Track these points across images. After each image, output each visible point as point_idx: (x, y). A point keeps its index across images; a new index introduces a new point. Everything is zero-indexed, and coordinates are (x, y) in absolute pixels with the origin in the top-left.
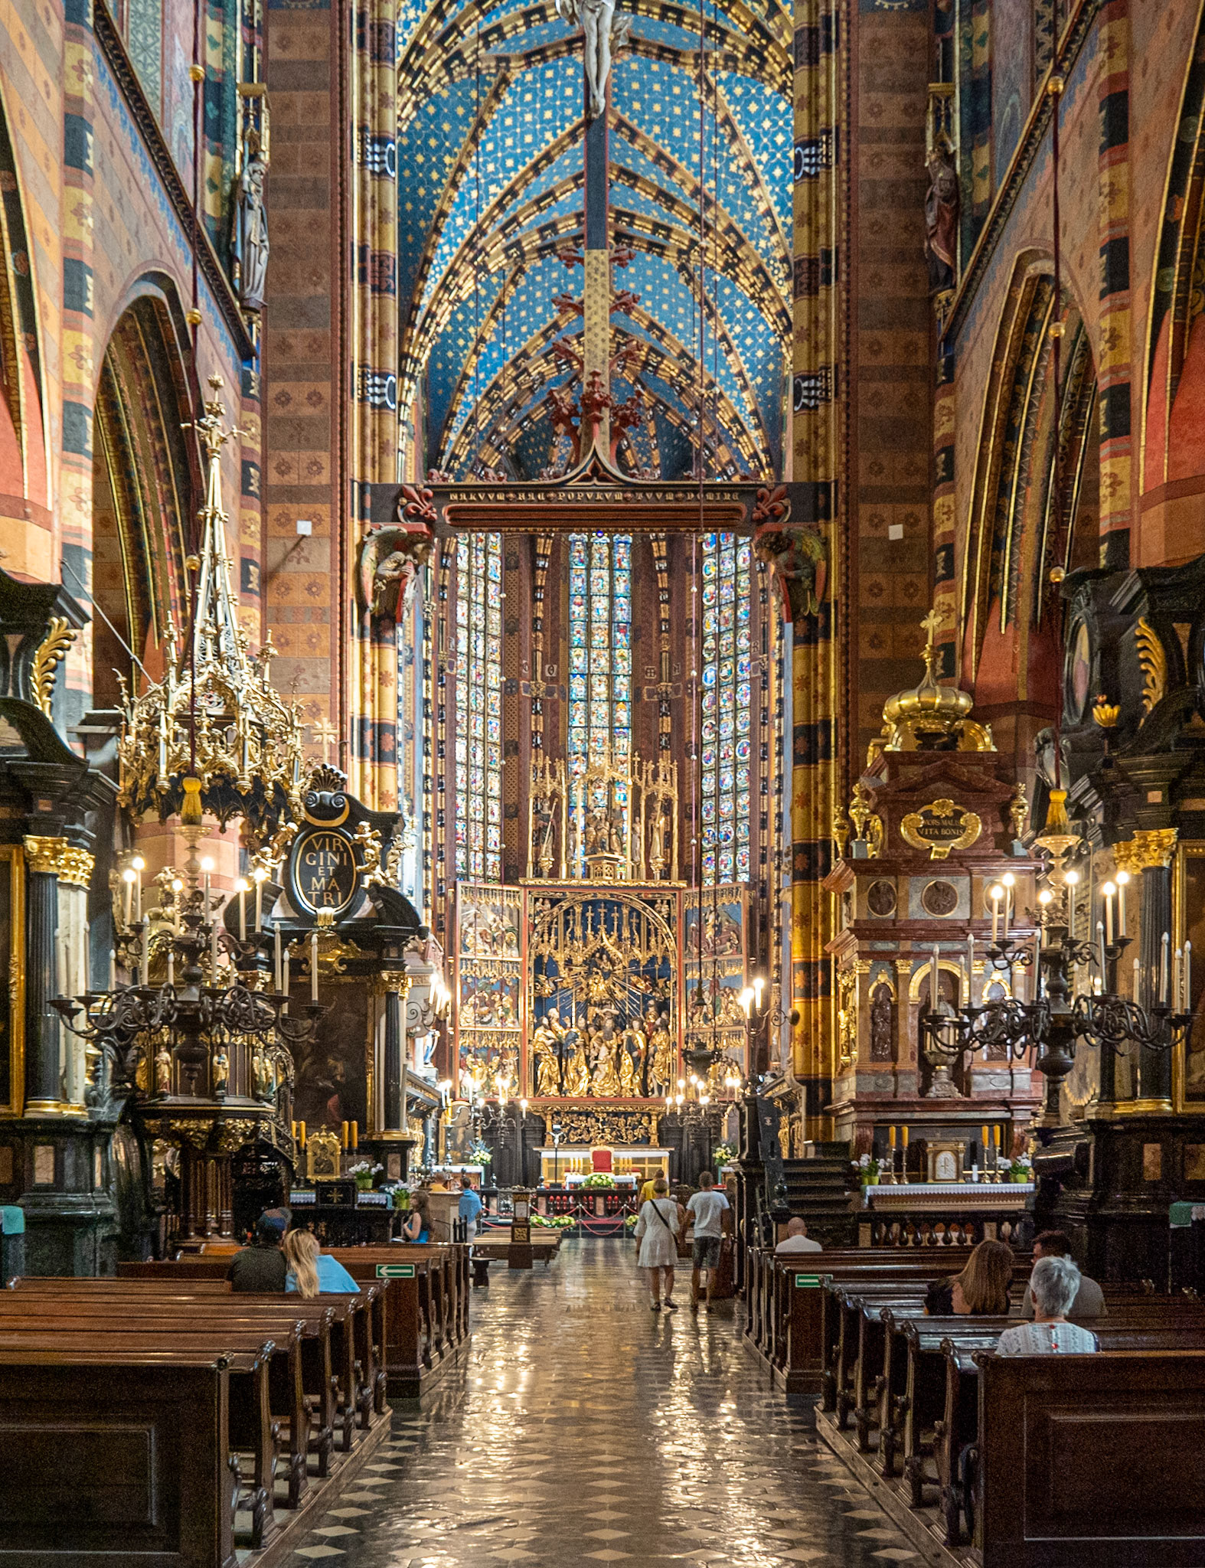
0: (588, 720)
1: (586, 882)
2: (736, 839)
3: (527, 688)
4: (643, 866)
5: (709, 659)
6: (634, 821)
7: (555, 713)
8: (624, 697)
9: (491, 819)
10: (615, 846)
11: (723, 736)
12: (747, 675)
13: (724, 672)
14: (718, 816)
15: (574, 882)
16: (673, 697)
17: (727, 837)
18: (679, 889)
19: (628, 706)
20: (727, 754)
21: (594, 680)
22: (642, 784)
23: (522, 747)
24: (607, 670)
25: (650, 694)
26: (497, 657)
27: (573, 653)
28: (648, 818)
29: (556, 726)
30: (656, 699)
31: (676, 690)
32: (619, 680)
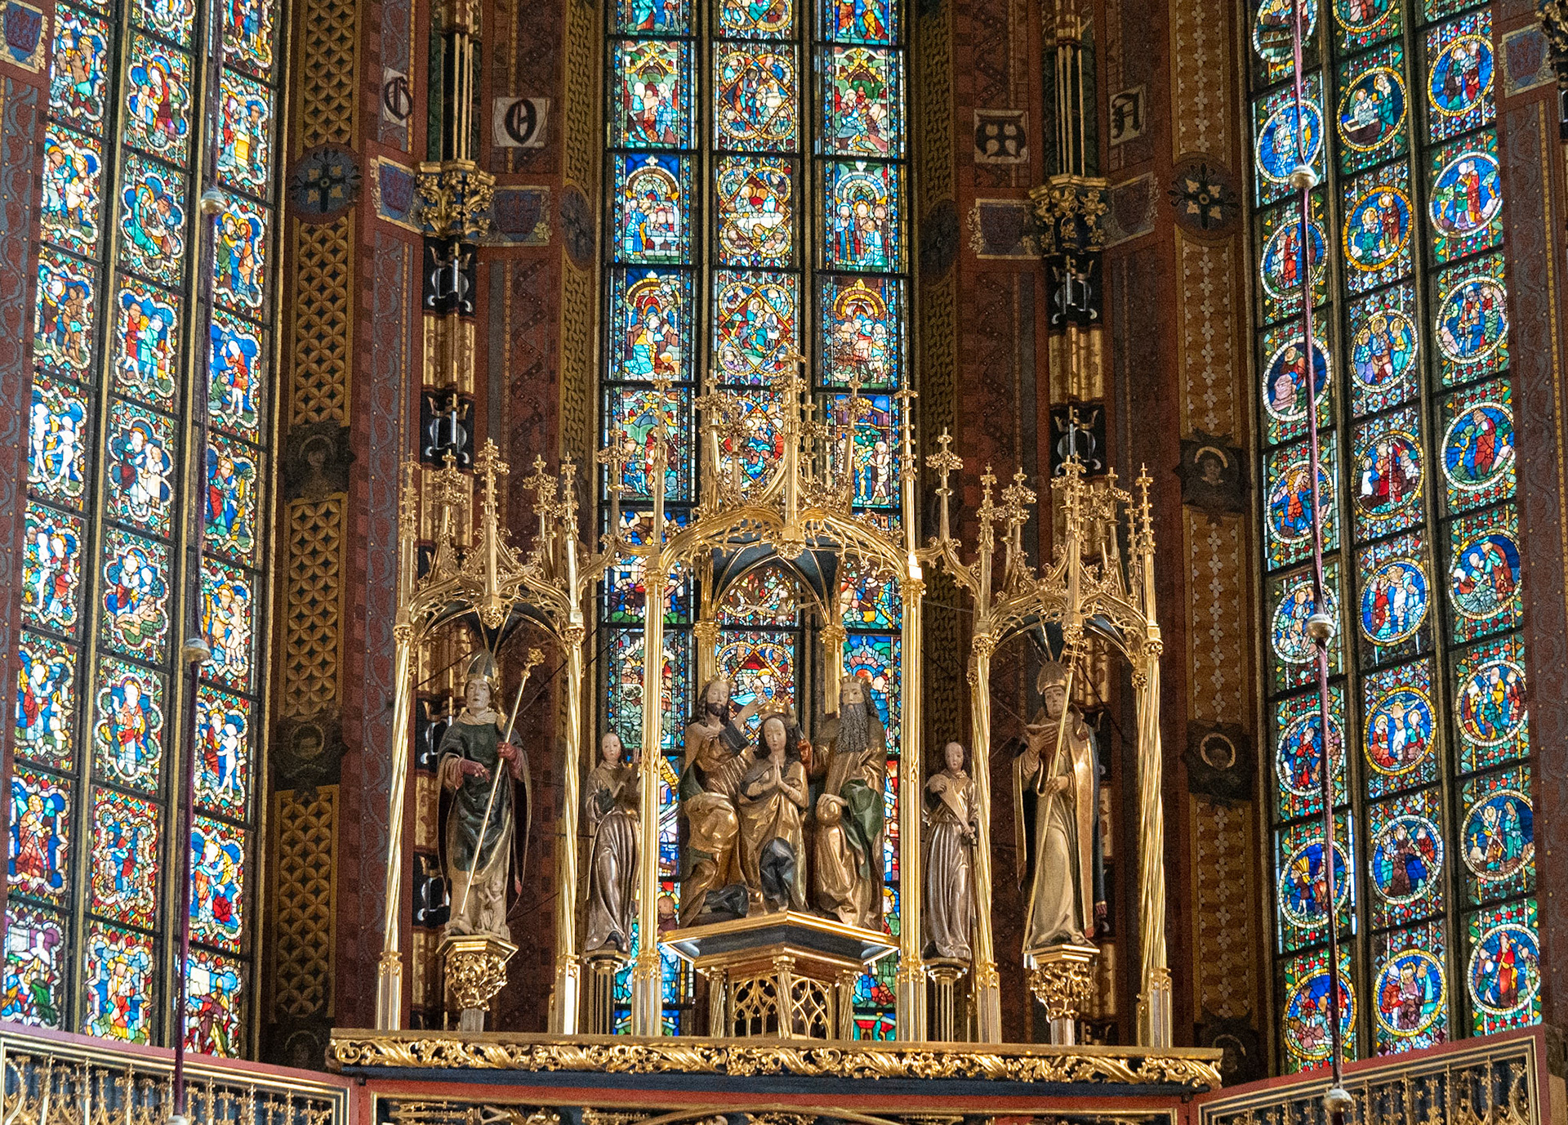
0: (700, 354)
1: (685, 1056)
2: (1458, 875)
3: (401, 193)
4: (988, 978)
5: (1284, 64)
6: (933, 763)
7: (542, 311)
8: (873, 255)
9: (211, 788)
10: (841, 875)
11: (1371, 397)
12: (1473, 109)
13: (1363, 111)
14: (1360, 773)
15: (622, 1055)
16: (1110, 237)
17: (1410, 870)
18: (1186, 1093)
19: (895, 295)
20: (1391, 480)
21: (731, 178)
22: (976, 578)
23: (370, 455)
24: (787, 134)
25: (1002, 231)
26: (258, 49)
27: (633, 61)
28: (1007, 748)
29: (542, 371)
30: (1027, 252)
31: (1127, 207)
32: (848, 180)
